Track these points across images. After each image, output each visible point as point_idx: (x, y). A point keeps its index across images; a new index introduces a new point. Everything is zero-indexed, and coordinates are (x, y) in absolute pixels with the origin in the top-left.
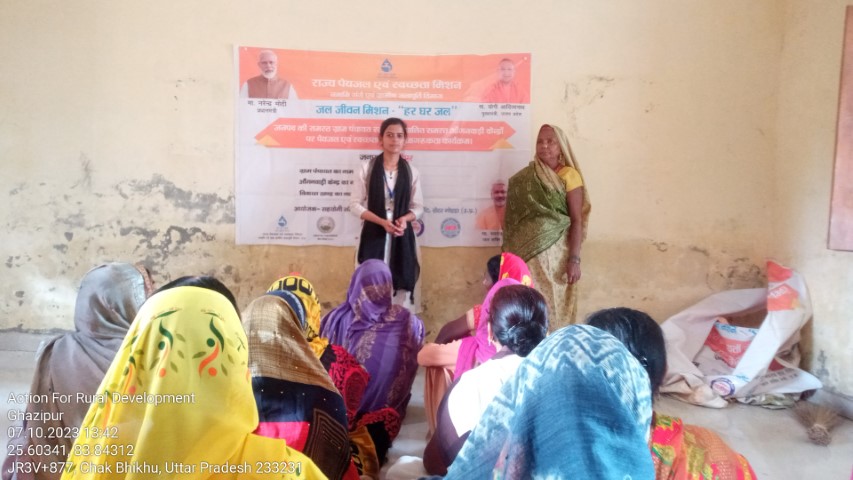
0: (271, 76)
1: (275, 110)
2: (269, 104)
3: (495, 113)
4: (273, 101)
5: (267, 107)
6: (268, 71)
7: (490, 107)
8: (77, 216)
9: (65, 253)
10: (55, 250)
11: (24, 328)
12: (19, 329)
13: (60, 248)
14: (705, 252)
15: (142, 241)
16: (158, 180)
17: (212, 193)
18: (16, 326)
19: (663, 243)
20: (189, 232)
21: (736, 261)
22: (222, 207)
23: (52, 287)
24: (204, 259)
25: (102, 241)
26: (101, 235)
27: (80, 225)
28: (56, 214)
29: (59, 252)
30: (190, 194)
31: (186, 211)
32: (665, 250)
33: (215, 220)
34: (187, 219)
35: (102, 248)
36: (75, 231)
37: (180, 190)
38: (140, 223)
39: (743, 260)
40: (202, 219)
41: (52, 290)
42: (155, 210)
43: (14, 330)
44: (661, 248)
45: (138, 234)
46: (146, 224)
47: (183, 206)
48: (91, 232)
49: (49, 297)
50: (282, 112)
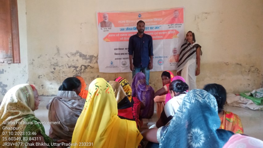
0: (107, 21)
1: (108, 31)
2: (106, 29)
3: (173, 27)
4: (107, 28)
5: (106, 30)
6: (106, 20)
7: (172, 25)
8: (56, 63)
9: (54, 74)
10: (51, 73)
11: (44, 95)
12: (43, 95)
13: (52, 72)
14: (241, 65)
15: (74, 70)
16: (77, 52)
17: (92, 55)
18: (42, 94)
19: (227, 63)
20: (87, 66)
21: (251, 67)
22: (95, 59)
23: (51, 83)
24: (91, 74)
25: (63, 70)
26: (63, 68)
27: (57, 66)
28: (51, 63)
29: (52, 74)
30: (86, 55)
31: (86, 60)
32: (228, 65)
33: (94, 63)
34: (86, 63)
35: (64, 72)
36: (56, 67)
37: (84, 55)
38: (73, 64)
39: (253, 66)
40: (90, 62)
41: (51, 84)
42: (77, 60)
43: (41, 95)
44: (227, 64)
45: (73, 67)
46: (75, 64)
47: (85, 59)
48: (60, 67)
49: (50, 86)
50: (110, 31)
